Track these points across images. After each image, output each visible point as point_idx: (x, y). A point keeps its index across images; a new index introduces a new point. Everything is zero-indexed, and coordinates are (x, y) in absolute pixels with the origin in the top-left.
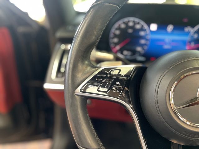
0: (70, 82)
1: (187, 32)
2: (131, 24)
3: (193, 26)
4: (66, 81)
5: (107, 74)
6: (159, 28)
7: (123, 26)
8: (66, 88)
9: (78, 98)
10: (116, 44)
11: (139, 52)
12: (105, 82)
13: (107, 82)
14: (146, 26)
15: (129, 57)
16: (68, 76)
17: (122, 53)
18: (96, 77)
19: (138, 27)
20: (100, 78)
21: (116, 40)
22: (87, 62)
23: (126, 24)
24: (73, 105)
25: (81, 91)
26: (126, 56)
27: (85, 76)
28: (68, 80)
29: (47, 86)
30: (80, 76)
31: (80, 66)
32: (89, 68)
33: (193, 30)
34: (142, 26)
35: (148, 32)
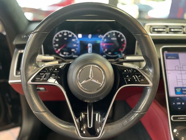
0: (24, 77)
1: (100, 38)
2: (65, 34)
3: (103, 34)
4: (22, 77)
5: (46, 70)
6: (83, 36)
7: (60, 36)
8: (22, 81)
9: (30, 86)
10: (58, 48)
11: (73, 52)
12: (46, 75)
13: (47, 75)
14: (75, 36)
15: (67, 56)
16: (23, 74)
17: (63, 54)
18: (40, 72)
19: (70, 36)
20: (42, 73)
21: (57, 45)
22: (34, 64)
23: (62, 34)
24: (28, 90)
25: (32, 82)
26: (65, 55)
27: (34, 73)
28: (23, 76)
29: (10, 82)
30: (30, 73)
31: (30, 67)
32: (35, 68)
33: (103, 37)
34: (73, 35)
35: (77, 39)
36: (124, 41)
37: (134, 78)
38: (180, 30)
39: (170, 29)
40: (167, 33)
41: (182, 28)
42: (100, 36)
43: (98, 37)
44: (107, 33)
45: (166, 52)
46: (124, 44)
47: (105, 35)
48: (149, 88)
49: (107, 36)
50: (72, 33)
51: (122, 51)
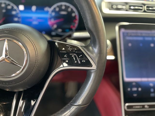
2: (3, 6)
3: (50, 7)
6: (25, 8)
14: (15, 7)
19: (9, 7)
33: (50, 10)
34: (13, 7)
35: (18, 11)
36: (75, 16)
37: (74, 58)
38: (141, 8)
39: (130, 6)
40: (127, 11)
41: (143, 6)
42: (46, 9)
43: (43, 10)
44: (55, 6)
45: (123, 30)
46: (76, 20)
47: (52, 8)
48: (93, 72)
49: (55, 9)
50: (12, 4)
51: (74, 29)
